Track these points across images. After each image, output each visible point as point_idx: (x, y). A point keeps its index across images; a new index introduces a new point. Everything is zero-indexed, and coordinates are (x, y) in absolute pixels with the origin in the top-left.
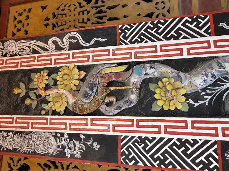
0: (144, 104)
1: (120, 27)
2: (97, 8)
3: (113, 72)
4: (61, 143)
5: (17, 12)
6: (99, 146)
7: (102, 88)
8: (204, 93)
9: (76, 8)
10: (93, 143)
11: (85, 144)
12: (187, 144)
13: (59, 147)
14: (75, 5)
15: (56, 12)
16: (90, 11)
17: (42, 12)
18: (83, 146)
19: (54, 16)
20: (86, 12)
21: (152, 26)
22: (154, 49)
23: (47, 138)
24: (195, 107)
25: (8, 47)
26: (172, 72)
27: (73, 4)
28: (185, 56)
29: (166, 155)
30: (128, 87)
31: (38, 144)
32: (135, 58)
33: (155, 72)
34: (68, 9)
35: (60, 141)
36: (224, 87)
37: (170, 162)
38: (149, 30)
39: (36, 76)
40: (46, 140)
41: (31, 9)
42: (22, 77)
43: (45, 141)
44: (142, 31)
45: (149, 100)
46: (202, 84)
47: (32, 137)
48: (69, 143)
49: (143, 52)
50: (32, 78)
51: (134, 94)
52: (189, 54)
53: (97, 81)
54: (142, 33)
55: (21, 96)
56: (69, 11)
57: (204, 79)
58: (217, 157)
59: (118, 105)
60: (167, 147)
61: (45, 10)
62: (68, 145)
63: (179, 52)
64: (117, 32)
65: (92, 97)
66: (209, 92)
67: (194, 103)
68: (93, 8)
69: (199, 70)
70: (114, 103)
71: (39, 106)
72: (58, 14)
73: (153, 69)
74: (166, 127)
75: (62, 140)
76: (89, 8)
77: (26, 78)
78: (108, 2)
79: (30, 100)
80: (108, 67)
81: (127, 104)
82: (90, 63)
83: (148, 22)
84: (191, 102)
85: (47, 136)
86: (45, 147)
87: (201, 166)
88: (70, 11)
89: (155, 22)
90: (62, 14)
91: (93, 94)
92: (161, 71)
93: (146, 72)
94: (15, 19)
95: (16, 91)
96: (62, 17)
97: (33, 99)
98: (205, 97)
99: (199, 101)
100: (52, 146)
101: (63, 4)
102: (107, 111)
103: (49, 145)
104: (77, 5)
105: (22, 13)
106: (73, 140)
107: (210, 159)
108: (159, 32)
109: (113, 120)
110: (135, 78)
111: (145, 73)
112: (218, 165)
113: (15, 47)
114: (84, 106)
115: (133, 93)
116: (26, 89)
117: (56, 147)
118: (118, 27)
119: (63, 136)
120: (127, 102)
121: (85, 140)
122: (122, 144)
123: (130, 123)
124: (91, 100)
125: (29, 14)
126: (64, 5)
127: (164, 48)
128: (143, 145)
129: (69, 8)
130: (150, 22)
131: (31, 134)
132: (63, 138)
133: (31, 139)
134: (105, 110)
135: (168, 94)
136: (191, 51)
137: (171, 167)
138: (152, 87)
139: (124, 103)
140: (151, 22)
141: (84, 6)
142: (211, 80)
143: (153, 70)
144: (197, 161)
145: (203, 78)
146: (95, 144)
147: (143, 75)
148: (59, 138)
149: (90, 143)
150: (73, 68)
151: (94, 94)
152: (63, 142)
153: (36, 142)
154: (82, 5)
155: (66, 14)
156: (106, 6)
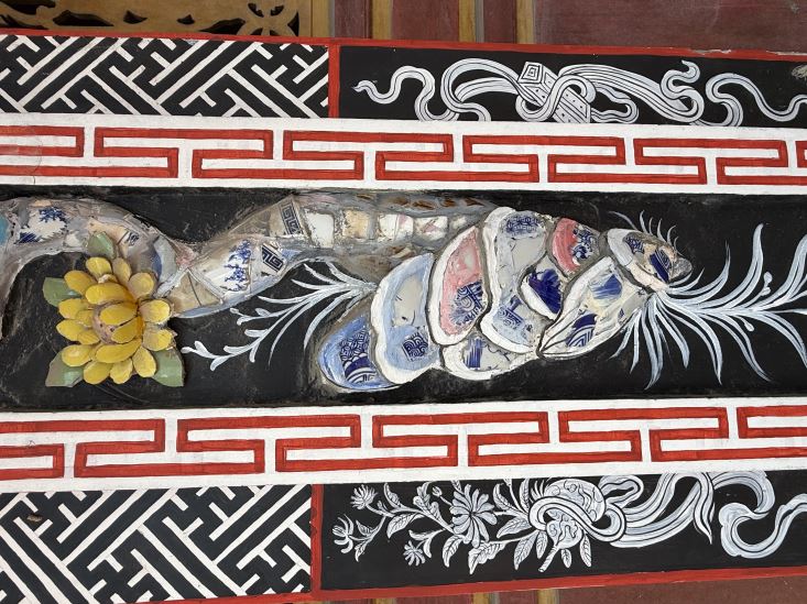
0: (24, 360)
8: (247, 319)
12: (213, 506)
21: (129, 58)
22: (70, 142)
24: (213, 369)
26: (135, 238)
28: (185, 179)
29: (135, 553)
36: (312, 300)
37: (148, 577)
38: (114, 70)
44: (88, 71)
45: (45, 346)
46: (232, 284)
49: (24, 151)
52: (198, 172)
54: (87, 78)
57: (237, 267)
58: (306, 540)
60: (139, 525)
63: (163, 162)
66: (262, 313)
67: (211, 356)
69: (231, 234)
73: (58, 219)
83: (116, 40)
84: (201, 350)
87: (255, 578)
89: (143, 45)
92: (92, 229)
93: (26, 231)
98: (249, 333)
99: (226, 349)
107: (287, 550)
108: (153, 82)
111: (22, 235)
112: (307, 569)
127: (109, 142)
128: (48, 524)
130: (122, 41)
136: (207, 164)
137: (147, 596)
140: (126, 39)
142: (264, 274)
144: (241, 565)
145: (233, 263)
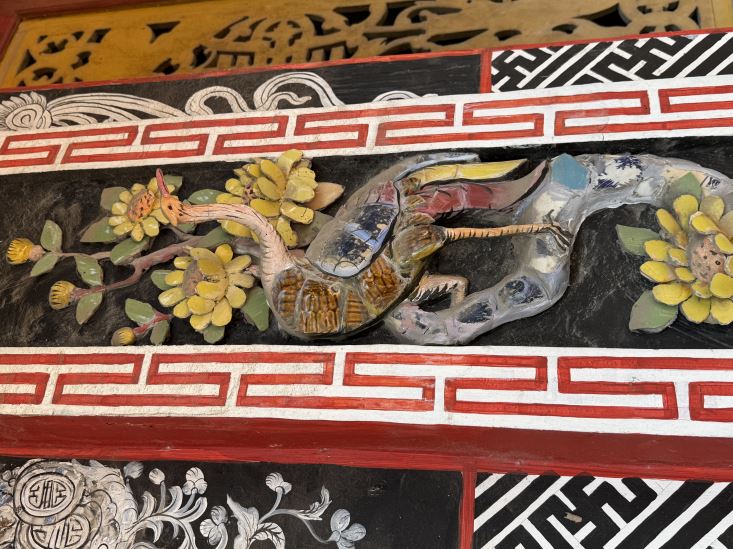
0: (596, 305)
1: (493, 59)
2: (390, 37)
3: (462, 180)
4: (160, 518)
5: (42, 38)
6: (358, 533)
7: (412, 228)
9: (298, 36)
10: (327, 515)
11: (286, 523)
13: (148, 534)
14: (295, 25)
15: (212, 45)
16: (355, 49)
17: (152, 42)
18: (279, 529)
19: (200, 56)
20: (337, 53)
21: (627, 56)
23: (92, 494)
25: (11, 116)
26: (715, 182)
27: (289, 23)
30: (524, 228)
31: (40, 521)
32: (557, 133)
33: (640, 179)
34: (265, 39)
35: (155, 510)
38: (613, 67)
39: (125, 195)
40: (86, 500)
41: (107, 31)
42: (56, 204)
43: (80, 510)
44: (586, 71)
45: (619, 291)
47: (19, 487)
48: (207, 515)
49: (589, 113)
50: (102, 203)
51: (550, 254)
53: (395, 202)
54: (586, 76)
55: (35, 272)
56: (267, 44)
59: (475, 301)
61: (163, 37)
62: (196, 525)
64: (482, 74)
65: (368, 255)
68: (370, 36)
70: (459, 296)
71: (107, 315)
72: (219, 53)
74: (697, 390)
75: (169, 500)
76: (354, 38)
77: (75, 207)
78: (437, 20)
79: (71, 287)
80: (439, 164)
81: (519, 295)
82: (370, 149)
83: (611, 43)
85: (94, 482)
86: (76, 539)
88: (273, 45)
90: (235, 55)
91: (374, 246)
92: (668, 176)
93: (604, 177)
94: (30, 60)
95: (19, 252)
96: (234, 63)
97: (86, 286)
100: (112, 532)
101: (245, 18)
102: (423, 327)
103: (95, 529)
104: (307, 25)
105: (65, 42)
106: (229, 501)
109: (450, 360)
110: (555, 199)
111: (600, 181)
113: (39, 116)
114: (329, 290)
115: (543, 250)
116: (64, 249)
117: (133, 537)
118: (485, 59)
119: (182, 482)
120: (519, 286)
121: (289, 500)
122: (479, 522)
123: (530, 373)
124: (361, 266)
125: (92, 47)
126: (250, 21)
127: (675, 100)
128: (590, 527)
129: (270, 35)
130: (617, 43)
131: (18, 471)
132: (177, 492)
133: (12, 496)
134: (418, 324)
135: (702, 252)
138: (629, 238)
139: (502, 291)
140: (621, 42)
141: (333, 31)
143: (631, 172)
146: (340, 521)
147: (589, 189)
148: (155, 490)
149: (317, 516)
150: (296, 165)
151: (378, 245)
152: (174, 514)
153: (34, 512)
154: (325, 26)
155: (252, 56)
156: (430, 33)
